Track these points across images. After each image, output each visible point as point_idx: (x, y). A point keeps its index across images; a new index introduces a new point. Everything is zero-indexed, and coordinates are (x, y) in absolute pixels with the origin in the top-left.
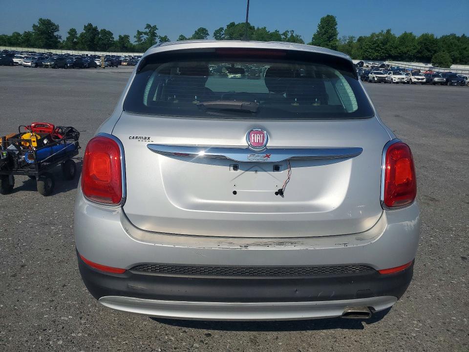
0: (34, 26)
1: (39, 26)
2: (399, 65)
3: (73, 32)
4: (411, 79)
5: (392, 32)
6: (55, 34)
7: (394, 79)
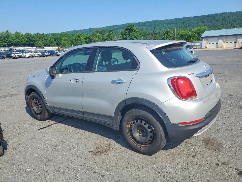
2: (20, 49)
4: (34, 55)
5: (10, 32)
7: (26, 56)
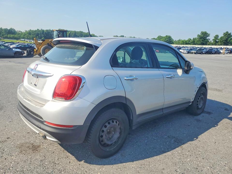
0: (198, 35)
1: (200, 35)
3: (217, 37)
6: (207, 38)
